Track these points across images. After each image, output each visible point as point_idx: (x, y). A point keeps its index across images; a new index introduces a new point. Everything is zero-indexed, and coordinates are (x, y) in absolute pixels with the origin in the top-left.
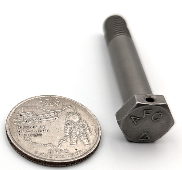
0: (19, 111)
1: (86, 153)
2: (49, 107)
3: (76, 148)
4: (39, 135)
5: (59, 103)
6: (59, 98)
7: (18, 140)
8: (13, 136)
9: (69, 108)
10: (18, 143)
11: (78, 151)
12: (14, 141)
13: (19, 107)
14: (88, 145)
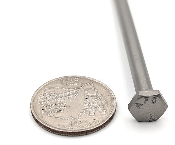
0: (43, 92)
1: (103, 121)
2: (69, 87)
3: (94, 118)
4: (61, 111)
5: (78, 82)
6: (78, 78)
7: (42, 117)
8: (37, 114)
9: (87, 85)
10: (42, 120)
11: (95, 120)
12: (38, 118)
13: (42, 89)
14: (105, 114)
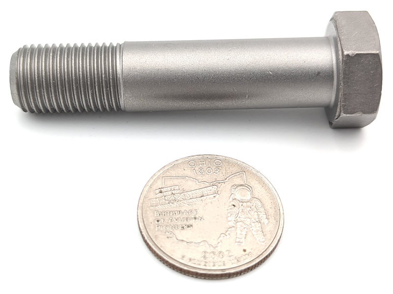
0: (159, 184)
2: (204, 177)
3: (245, 248)
4: (188, 227)
6: (221, 160)
7: (156, 237)
8: (148, 230)
9: (235, 177)
10: (156, 242)
11: (246, 253)
12: (150, 239)
13: (158, 178)
14: (264, 242)
